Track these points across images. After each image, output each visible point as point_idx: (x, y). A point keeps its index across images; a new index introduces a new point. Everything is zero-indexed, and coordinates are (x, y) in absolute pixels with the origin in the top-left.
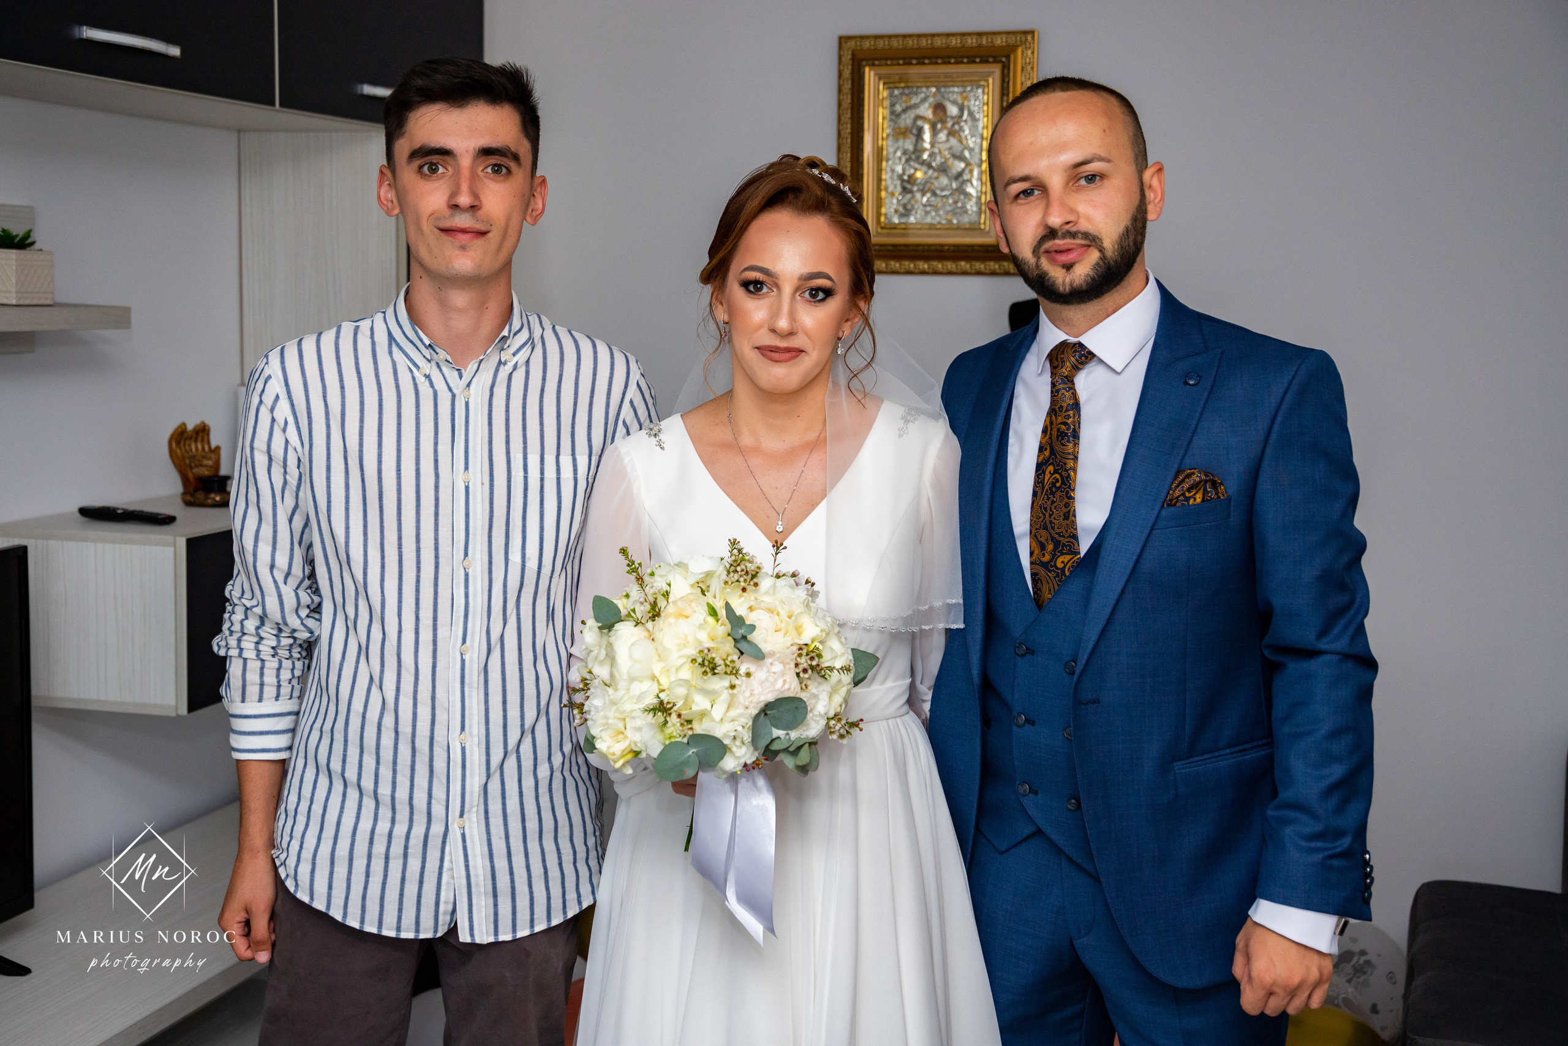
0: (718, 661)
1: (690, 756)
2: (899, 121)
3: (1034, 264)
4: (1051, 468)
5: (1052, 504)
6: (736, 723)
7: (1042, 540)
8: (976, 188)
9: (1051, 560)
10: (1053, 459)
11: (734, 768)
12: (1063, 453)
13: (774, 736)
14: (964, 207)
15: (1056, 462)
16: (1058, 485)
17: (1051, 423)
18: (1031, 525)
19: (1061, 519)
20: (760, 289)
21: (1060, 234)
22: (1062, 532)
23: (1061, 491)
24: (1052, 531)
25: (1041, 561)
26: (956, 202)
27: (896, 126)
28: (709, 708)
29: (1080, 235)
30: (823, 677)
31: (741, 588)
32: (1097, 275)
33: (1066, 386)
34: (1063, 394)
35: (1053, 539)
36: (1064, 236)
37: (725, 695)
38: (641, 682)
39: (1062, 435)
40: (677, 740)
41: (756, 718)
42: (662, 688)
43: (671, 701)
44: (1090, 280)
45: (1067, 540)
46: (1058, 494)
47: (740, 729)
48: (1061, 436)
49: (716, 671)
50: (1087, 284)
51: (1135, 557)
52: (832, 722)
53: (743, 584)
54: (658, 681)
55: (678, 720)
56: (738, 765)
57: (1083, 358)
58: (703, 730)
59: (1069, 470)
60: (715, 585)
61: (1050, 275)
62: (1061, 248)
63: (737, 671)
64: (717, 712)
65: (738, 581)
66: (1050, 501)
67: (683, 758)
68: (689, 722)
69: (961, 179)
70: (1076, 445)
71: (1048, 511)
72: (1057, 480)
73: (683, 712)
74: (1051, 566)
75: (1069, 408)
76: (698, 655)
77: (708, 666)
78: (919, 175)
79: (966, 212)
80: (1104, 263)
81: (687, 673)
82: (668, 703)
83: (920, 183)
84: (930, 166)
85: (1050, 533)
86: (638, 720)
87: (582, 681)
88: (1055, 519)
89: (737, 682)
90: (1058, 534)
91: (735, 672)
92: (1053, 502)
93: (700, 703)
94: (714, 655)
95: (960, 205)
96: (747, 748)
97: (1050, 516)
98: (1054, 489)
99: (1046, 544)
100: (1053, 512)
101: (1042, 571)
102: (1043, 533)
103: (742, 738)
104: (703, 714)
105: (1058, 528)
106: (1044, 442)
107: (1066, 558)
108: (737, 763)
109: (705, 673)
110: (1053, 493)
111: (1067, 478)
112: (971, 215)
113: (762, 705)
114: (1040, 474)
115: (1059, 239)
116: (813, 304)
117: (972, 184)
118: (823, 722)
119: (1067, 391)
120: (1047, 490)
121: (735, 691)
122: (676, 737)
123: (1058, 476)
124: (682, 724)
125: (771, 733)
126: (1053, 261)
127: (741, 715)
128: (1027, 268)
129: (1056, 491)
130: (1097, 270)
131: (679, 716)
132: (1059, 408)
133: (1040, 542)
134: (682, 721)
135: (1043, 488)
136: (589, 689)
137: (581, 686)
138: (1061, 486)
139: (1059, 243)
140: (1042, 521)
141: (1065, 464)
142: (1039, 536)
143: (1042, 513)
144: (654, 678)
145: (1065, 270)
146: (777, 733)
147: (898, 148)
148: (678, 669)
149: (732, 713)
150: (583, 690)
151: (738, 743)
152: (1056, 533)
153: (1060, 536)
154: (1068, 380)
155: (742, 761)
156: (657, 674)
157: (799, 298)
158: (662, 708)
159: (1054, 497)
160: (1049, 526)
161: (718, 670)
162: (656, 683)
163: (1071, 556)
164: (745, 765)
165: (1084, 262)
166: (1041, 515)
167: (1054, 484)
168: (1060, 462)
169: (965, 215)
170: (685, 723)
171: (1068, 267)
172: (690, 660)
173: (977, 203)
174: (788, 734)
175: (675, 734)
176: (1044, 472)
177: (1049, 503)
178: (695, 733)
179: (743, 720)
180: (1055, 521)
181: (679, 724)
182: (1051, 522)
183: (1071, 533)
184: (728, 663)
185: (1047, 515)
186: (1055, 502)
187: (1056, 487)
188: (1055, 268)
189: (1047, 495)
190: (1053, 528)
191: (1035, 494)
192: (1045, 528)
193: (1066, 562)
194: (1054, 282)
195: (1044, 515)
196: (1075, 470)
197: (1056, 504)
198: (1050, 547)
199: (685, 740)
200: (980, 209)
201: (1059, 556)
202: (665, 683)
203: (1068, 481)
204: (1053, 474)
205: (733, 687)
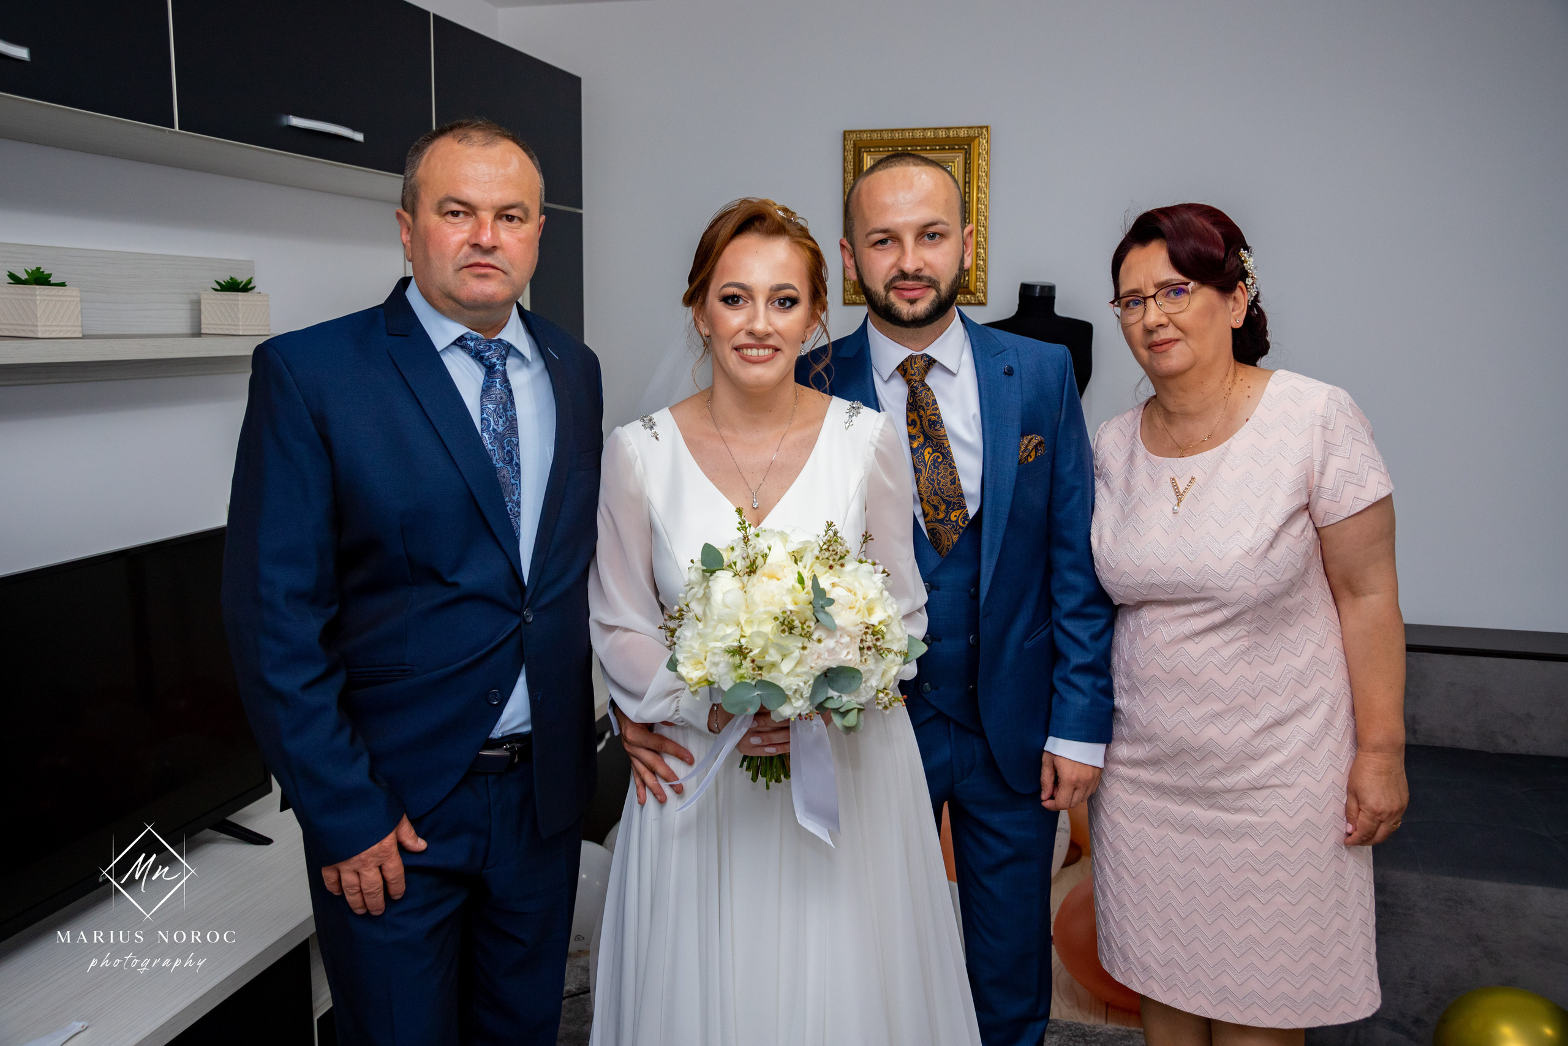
1: (754, 697)
4: (929, 450)
5: (938, 475)
7: (935, 503)
16: (939, 460)
17: (920, 417)
18: (920, 494)
19: (949, 484)
20: (738, 302)
22: (951, 494)
23: (944, 464)
24: (942, 495)
25: (937, 519)
28: (780, 661)
31: (829, 565)
32: (933, 309)
33: (925, 387)
35: (944, 501)
39: (934, 423)
44: (927, 312)
45: (956, 499)
46: (941, 467)
48: (932, 424)
50: (925, 315)
53: (831, 562)
57: (929, 364)
60: (808, 559)
61: (896, 306)
62: (908, 287)
63: (811, 635)
65: (827, 558)
66: (935, 473)
67: (748, 697)
71: (936, 481)
72: (938, 457)
74: (947, 521)
75: (933, 402)
80: (939, 299)
85: (941, 497)
88: (943, 485)
97: (939, 484)
98: (937, 464)
99: (939, 505)
100: (940, 481)
102: (935, 498)
104: (773, 665)
105: (947, 492)
106: (914, 432)
107: (958, 513)
110: (937, 467)
111: (947, 453)
114: (919, 456)
115: (909, 280)
116: (782, 310)
122: (746, 678)
124: (754, 669)
126: (900, 296)
129: (939, 465)
130: (932, 305)
135: (926, 465)
138: (942, 461)
139: (909, 283)
140: (932, 490)
142: (931, 501)
143: (930, 483)
145: (909, 304)
152: (947, 496)
153: (949, 498)
154: (924, 383)
157: (770, 306)
159: (939, 470)
160: (939, 492)
161: (796, 631)
163: (961, 510)
165: (925, 298)
166: (930, 485)
167: (935, 461)
168: (937, 443)
171: (912, 301)
176: (923, 454)
177: (935, 475)
180: (943, 488)
182: (940, 489)
183: (959, 493)
184: (805, 627)
185: (935, 484)
186: (940, 473)
187: (938, 462)
188: (902, 301)
189: (931, 469)
190: (943, 493)
191: (917, 471)
192: (936, 494)
193: (958, 515)
194: (900, 312)
195: (933, 484)
197: (941, 475)
198: (943, 507)
199: (754, 683)
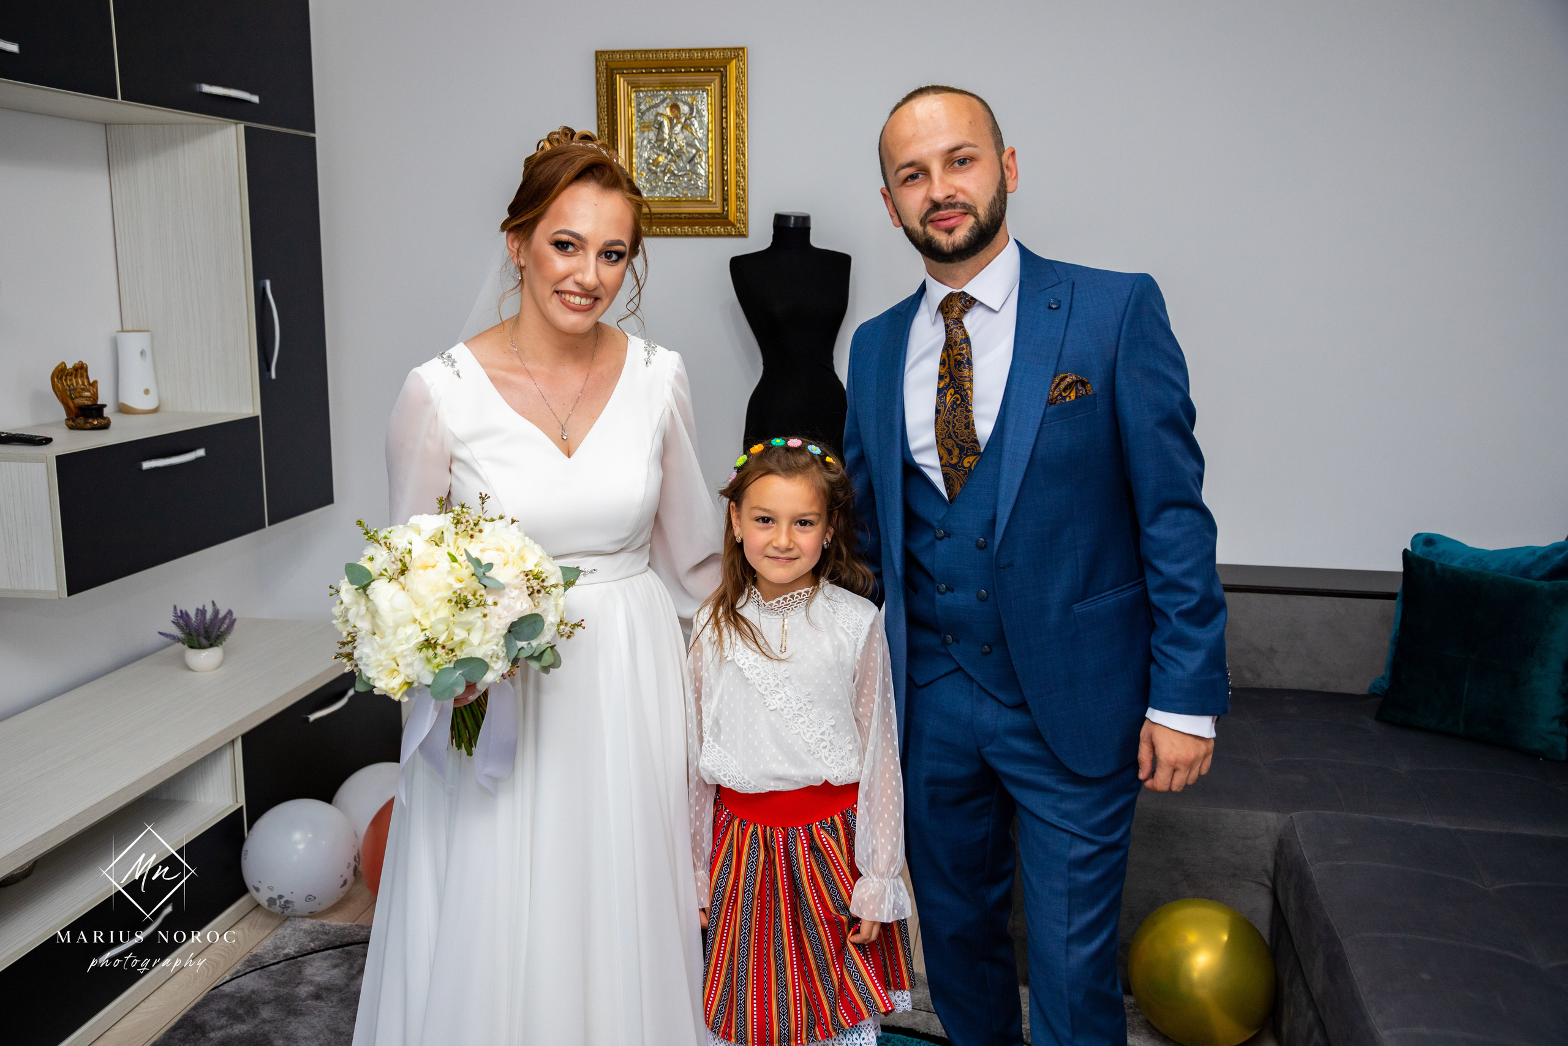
0: (470, 597)
2: (644, 117)
3: (922, 232)
4: (952, 391)
5: (954, 418)
6: (491, 643)
7: (948, 447)
8: (705, 170)
9: (959, 462)
10: (953, 383)
11: (495, 679)
12: (961, 377)
13: (519, 647)
14: (696, 183)
15: (956, 385)
16: (958, 402)
17: (949, 356)
18: (936, 436)
19: (963, 428)
20: (567, 248)
21: (943, 206)
22: (965, 439)
23: (962, 407)
24: (956, 439)
25: (950, 464)
26: (690, 180)
27: (642, 121)
29: (959, 205)
30: (547, 593)
32: (973, 236)
33: (958, 326)
34: (956, 332)
35: (957, 445)
36: (947, 207)
37: (479, 623)
38: (404, 626)
39: (959, 364)
40: (444, 667)
41: (505, 636)
42: (424, 628)
43: (434, 636)
44: (967, 240)
45: (970, 445)
46: (959, 409)
47: (495, 647)
48: (957, 364)
49: (469, 606)
50: (966, 242)
51: (1031, 448)
52: (562, 627)
54: (420, 623)
55: (444, 651)
56: (497, 676)
57: (968, 303)
58: (465, 655)
59: (967, 389)
61: (935, 238)
62: (945, 217)
64: (475, 638)
66: (953, 415)
68: (452, 650)
69: (693, 163)
70: (971, 370)
71: (951, 423)
72: (958, 399)
73: (445, 644)
74: (960, 467)
75: (962, 342)
76: (453, 596)
77: (462, 603)
78: (661, 159)
79: (698, 188)
80: (978, 226)
81: (445, 611)
82: (433, 639)
83: (662, 166)
84: (669, 153)
85: (955, 441)
86: (408, 657)
87: (348, 635)
88: (957, 429)
89: (486, 611)
90: (962, 441)
91: (482, 604)
92: (955, 416)
93: (460, 634)
94: (466, 594)
95: (693, 182)
96: (503, 662)
97: (953, 427)
98: (955, 406)
99: (952, 449)
100: (955, 424)
101: (951, 471)
102: (948, 440)
103: (498, 654)
105: (961, 436)
106: (943, 371)
107: (971, 459)
108: (495, 675)
109: (461, 609)
110: (954, 410)
111: (965, 396)
112: (702, 190)
113: (509, 625)
114: (942, 396)
115: (942, 210)
116: (609, 263)
117: (702, 167)
118: (555, 629)
119: (959, 329)
120: (949, 408)
121: (488, 618)
123: (958, 396)
125: (517, 646)
126: (938, 228)
127: (494, 637)
128: (916, 235)
129: (957, 408)
130: (973, 232)
131: (443, 647)
132: (954, 343)
133: (947, 449)
134: (447, 651)
135: (946, 407)
136: (355, 640)
137: (349, 639)
138: (960, 403)
139: (942, 213)
140: (947, 432)
141: (963, 385)
142: (945, 445)
143: (946, 426)
144: (415, 621)
145: (947, 234)
146: (523, 644)
147: (644, 139)
148: (435, 611)
149: (488, 636)
150: (351, 642)
151: (494, 659)
152: (960, 440)
153: (964, 442)
154: (958, 321)
155: (501, 673)
156: (418, 617)
157: (599, 259)
158: (429, 644)
159: (955, 412)
160: (953, 435)
162: (419, 626)
163: (975, 457)
164: (503, 676)
165: (962, 226)
166: (945, 427)
167: (954, 402)
169: (697, 190)
170: (450, 652)
171: (950, 231)
172: (446, 601)
173: (705, 181)
174: (529, 643)
175: (442, 662)
176: (945, 395)
177: (951, 417)
178: (459, 658)
179: (495, 640)
180: (957, 431)
181: (444, 654)
182: (954, 432)
183: (973, 438)
185: (951, 427)
186: (957, 416)
187: (956, 404)
188: (939, 232)
189: (949, 411)
190: (957, 437)
191: (937, 411)
192: (950, 437)
193: (971, 461)
194: (940, 243)
195: (948, 427)
196: (971, 390)
197: (957, 418)
198: (956, 452)
200: (708, 185)
201: (965, 458)
202: (426, 624)
203: (967, 399)
204: (953, 395)
205: (485, 616)
